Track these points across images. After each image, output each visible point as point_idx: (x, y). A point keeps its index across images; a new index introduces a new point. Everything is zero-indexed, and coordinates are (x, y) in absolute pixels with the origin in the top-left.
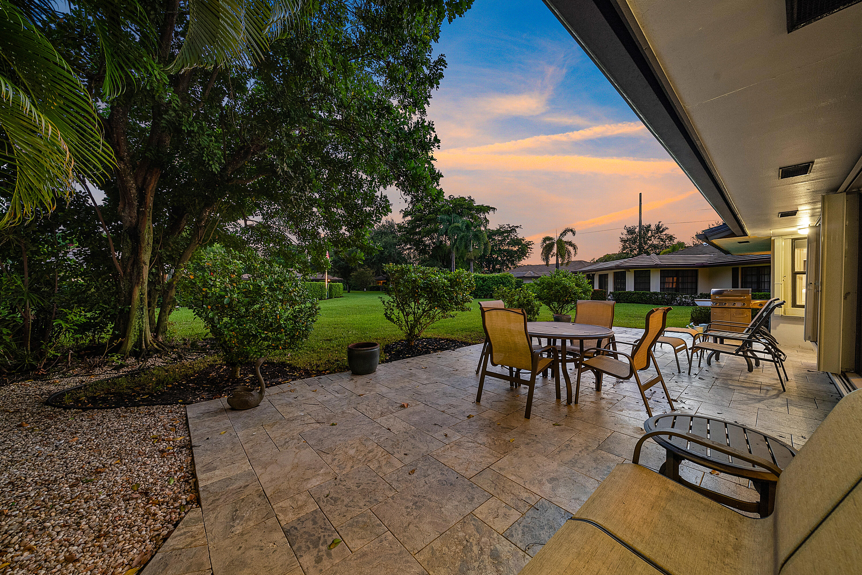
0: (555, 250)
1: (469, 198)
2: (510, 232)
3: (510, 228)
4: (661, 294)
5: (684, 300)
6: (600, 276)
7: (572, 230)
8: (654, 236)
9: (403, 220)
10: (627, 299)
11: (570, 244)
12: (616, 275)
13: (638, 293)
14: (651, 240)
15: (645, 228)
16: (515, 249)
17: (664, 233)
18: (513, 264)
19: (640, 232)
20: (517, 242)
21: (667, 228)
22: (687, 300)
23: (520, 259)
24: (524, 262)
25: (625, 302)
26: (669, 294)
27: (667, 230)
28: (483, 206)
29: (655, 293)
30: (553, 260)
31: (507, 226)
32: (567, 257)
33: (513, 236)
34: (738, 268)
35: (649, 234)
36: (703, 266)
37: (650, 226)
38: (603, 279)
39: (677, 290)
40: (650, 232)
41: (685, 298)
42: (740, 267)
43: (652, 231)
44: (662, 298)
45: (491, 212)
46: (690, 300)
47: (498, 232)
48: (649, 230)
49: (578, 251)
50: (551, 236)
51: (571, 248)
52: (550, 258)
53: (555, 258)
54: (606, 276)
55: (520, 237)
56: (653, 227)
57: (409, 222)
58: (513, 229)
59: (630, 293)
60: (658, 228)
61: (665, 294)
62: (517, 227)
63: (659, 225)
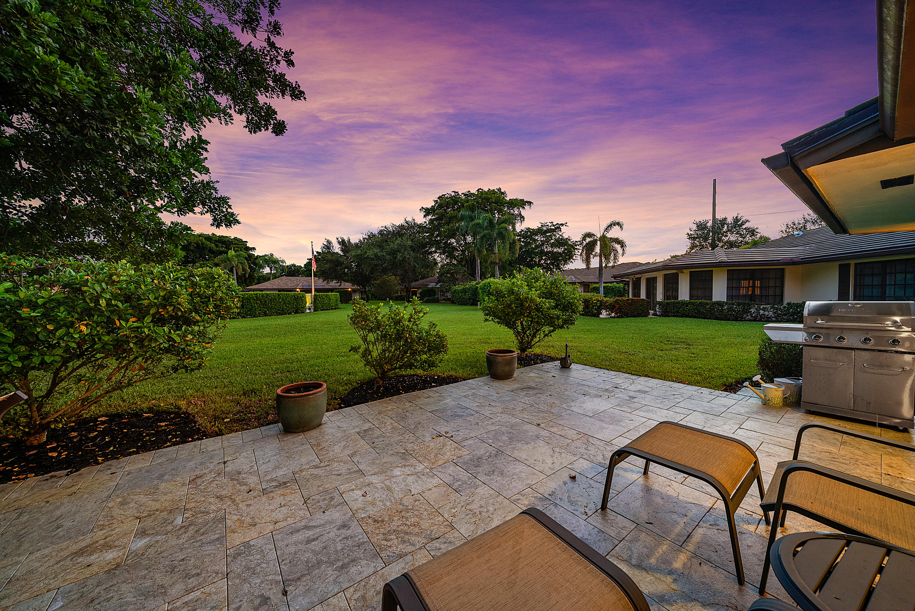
0: (598, 249)
1: (498, 190)
2: (554, 230)
3: (554, 226)
4: (727, 303)
5: (762, 312)
6: (648, 280)
7: (618, 224)
8: (730, 231)
9: (424, 220)
10: (678, 312)
11: (617, 241)
12: (666, 278)
13: (693, 304)
14: (727, 236)
15: (720, 221)
16: (560, 250)
17: (744, 227)
18: (558, 268)
19: (713, 227)
20: (562, 242)
21: (748, 221)
22: (766, 313)
23: (566, 263)
24: (571, 266)
25: (674, 316)
26: (739, 304)
27: (747, 223)
28: (516, 199)
29: (720, 304)
30: (595, 263)
31: (550, 224)
32: (612, 257)
33: (558, 236)
34: (850, 264)
35: (725, 228)
36: (792, 263)
37: (726, 219)
38: (651, 283)
39: (752, 298)
40: (726, 226)
41: (764, 309)
42: (853, 262)
43: (728, 224)
44: (729, 309)
45: (527, 207)
46: (771, 313)
47: (539, 231)
48: (725, 224)
49: (627, 249)
50: (592, 231)
51: (618, 247)
52: (592, 260)
53: (597, 259)
54: (655, 279)
55: (565, 236)
56: (730, 220)
57: (431, 221)
58: (558, 227)
59: (684, 303)
60: (736, 220)
61: (734, 304)
62: (562, 225)
63: (737, 217)
